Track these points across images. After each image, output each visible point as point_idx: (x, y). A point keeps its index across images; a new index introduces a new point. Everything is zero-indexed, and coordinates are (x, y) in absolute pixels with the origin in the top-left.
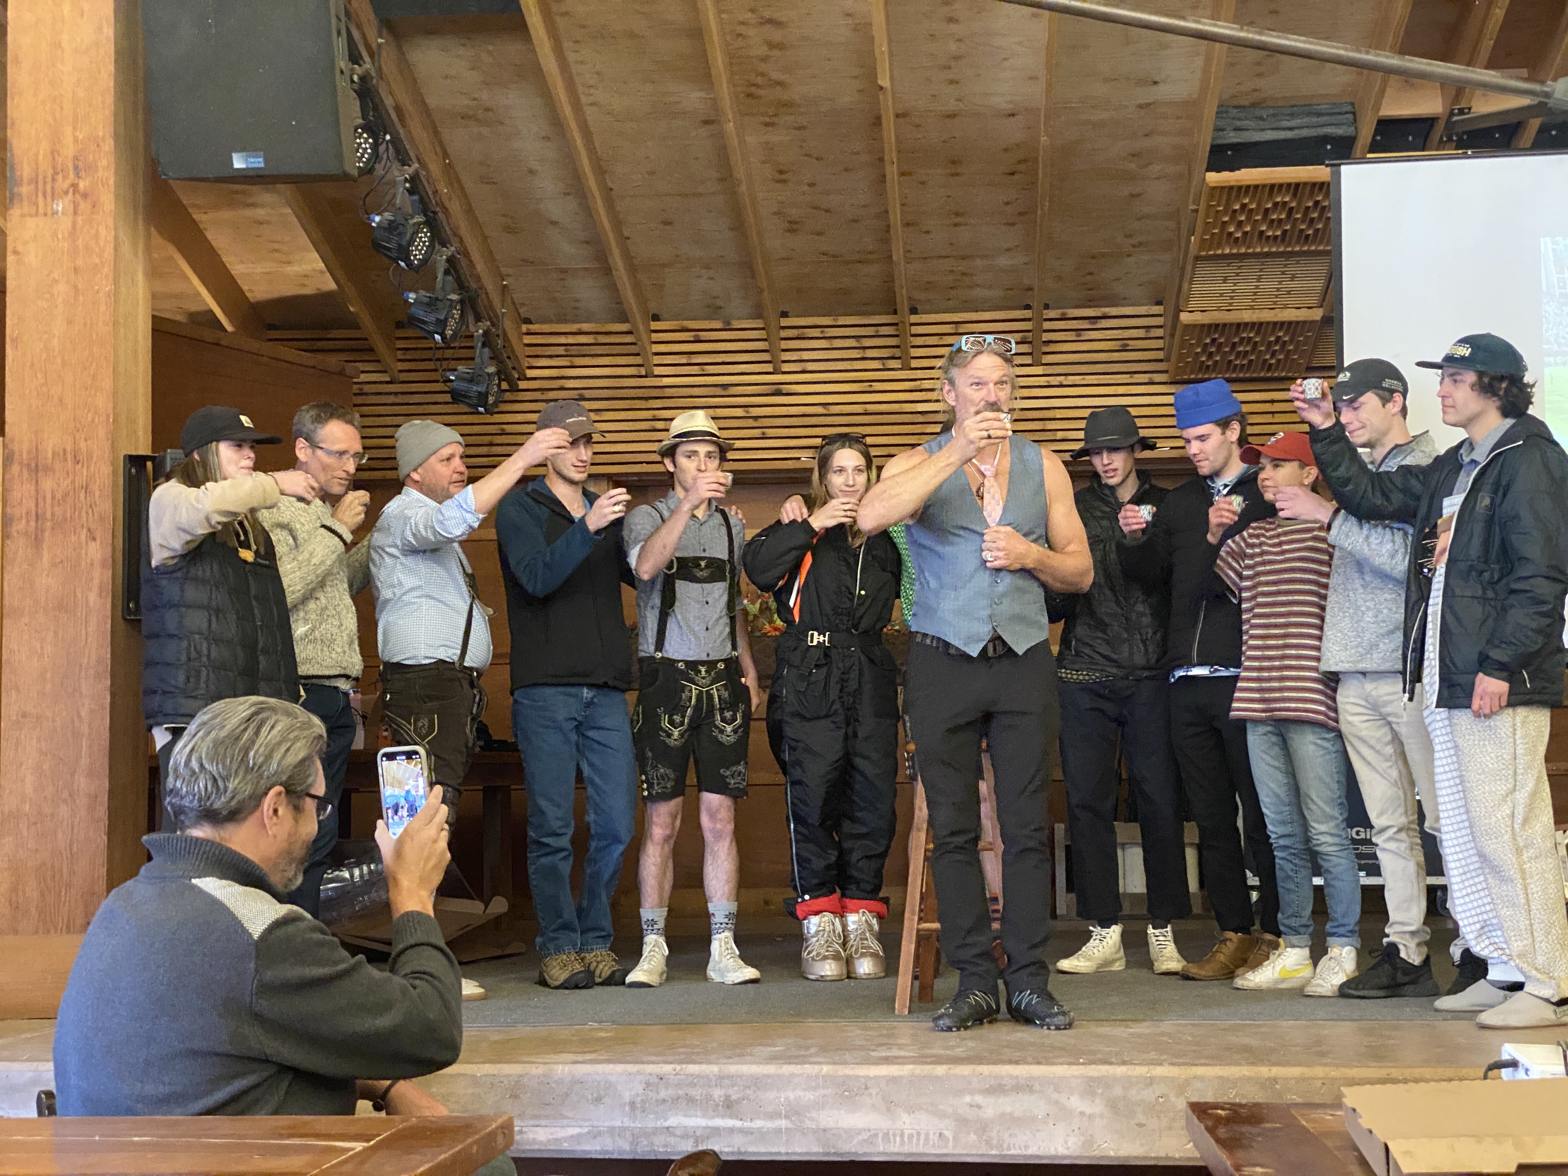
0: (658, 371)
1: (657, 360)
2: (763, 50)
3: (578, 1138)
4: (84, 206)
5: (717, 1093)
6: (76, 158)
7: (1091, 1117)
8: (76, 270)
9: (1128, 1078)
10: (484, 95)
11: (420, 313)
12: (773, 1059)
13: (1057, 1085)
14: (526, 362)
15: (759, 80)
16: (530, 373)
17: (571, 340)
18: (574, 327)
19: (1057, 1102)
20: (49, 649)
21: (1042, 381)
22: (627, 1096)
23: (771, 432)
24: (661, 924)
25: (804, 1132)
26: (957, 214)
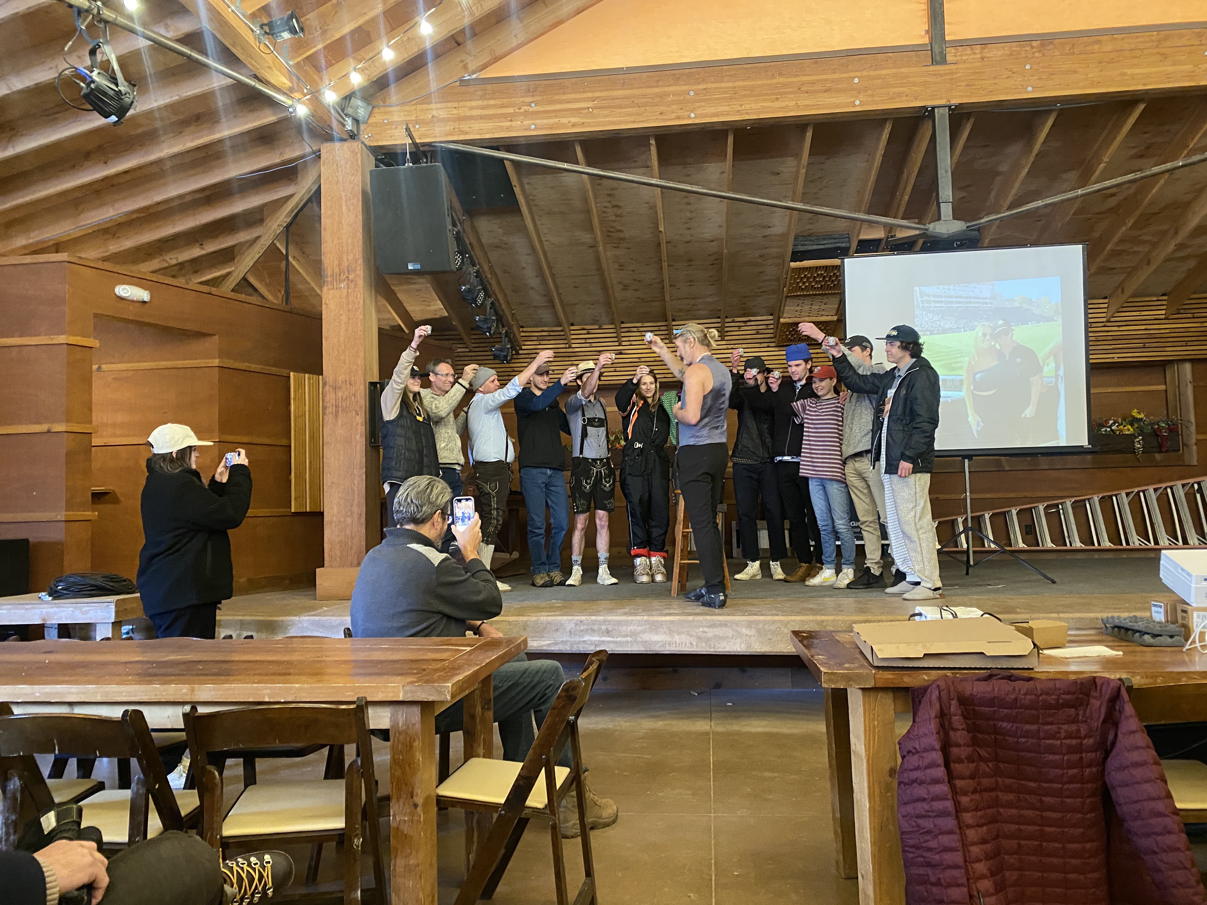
0: (573, 346)
1: (573, 341)
2: (613, 218)
3: (549, 645)
4: (352, 285)
5: (603, 627)
6: (348, 267)
7: (750, 636)
8: (349, 310)
9: (765, 621)
10: (505, 238)
11: (480, 324)
12: (625, 614)
13: (737, 624)
14: (522, 343)
15: (612, 230)
16: (523, 347)
17: (539, 334)
18: (540, 329)
19: (737, 630)
20: (341, 458)
21: (725, 347)
22: (568, 629)
23: (618, 369)
24: (579, 562)
25: (637, 642)
26: (691, 281)
